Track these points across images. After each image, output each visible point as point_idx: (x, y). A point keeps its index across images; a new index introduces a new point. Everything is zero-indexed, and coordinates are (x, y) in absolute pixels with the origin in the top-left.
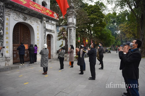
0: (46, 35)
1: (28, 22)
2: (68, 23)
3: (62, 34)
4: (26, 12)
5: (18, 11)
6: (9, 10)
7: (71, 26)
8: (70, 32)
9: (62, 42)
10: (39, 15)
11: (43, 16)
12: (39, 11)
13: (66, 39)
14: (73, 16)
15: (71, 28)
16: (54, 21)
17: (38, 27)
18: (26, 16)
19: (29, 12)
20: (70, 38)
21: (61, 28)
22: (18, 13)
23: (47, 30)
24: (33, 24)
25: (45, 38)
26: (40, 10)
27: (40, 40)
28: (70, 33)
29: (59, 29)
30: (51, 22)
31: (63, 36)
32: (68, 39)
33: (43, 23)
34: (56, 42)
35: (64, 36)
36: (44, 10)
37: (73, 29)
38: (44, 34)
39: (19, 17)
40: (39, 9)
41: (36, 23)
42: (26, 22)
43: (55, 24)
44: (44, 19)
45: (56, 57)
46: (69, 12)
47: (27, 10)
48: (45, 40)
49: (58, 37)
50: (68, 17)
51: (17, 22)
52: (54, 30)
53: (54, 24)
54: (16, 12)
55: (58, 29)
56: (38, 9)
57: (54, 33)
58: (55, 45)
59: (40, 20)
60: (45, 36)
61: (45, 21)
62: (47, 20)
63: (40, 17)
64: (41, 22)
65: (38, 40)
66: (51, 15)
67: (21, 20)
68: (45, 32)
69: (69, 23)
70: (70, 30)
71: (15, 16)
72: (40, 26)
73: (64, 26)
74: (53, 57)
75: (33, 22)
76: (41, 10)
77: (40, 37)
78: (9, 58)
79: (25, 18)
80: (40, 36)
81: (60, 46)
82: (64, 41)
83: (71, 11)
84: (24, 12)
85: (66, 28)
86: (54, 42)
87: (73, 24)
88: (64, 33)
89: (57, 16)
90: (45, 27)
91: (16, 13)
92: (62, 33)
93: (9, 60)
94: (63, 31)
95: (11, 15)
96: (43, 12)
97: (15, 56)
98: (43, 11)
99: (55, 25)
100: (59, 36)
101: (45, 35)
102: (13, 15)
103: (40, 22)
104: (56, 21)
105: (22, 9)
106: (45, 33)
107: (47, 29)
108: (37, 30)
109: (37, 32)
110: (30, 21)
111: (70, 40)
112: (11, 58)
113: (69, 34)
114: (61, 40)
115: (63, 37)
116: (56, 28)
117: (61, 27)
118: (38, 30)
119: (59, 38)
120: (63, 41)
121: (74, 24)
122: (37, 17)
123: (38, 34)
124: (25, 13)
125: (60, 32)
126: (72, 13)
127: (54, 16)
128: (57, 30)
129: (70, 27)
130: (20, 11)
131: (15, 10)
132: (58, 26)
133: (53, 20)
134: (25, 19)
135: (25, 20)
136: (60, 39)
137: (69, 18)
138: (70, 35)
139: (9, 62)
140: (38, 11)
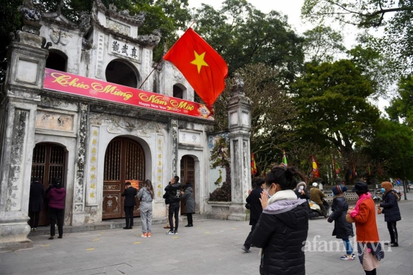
0: (180, 158)
1: (137, 133)
2: (229, 127)
3: (218, 153)
4: (132, 115)
5: (117, 115)
6: (99, 115)
7: (235, 132)
8: (234, 146)
9: (221, 172)
10: (161, 116)
11: (171, 117)
12: (161, 107)
13: (227, 165)
14: (240, 110)
15: (236, 139)
16: (199, 123)
17: (160, 141)
18: (132, 122)
19: (139, 113)
20: (235, 162)
21: (216, 139)
22: (116, 118)
23: (181, 146)
24: (148, 135)
25: (175, 165)
26: (163, 106)
27: (165, 169)
28: (235, 151)
29: (214, 142)
30: (193, 126)
31: (221, 158)
32: (232, 165)
33: (171, 131)
34: (205, 173)
35: (223, 158)
36: (174, 104)
37: (240, 139)
38: (174, 156)
39: (119, 125)
40: (161, 105)
41: (155, 134)
42: (133, 133)
43: (203, 129)
44: (174, 122)
45: (206, 210)
46: (231, 100)
47: (134, 110)
48: (176, 169)
49: (212, 162)
50: (229, 112)
51: (113, 137)
52: (202, 145)
53: (202, 131)
54: (112, 116)
55: (211, 141)
56: (158, 105)
57: (202, 151)
58: (205, 179)
59: (165, 126)
60: (176, 160)
61: (175, 128)
62: (182, 123)
63: (163, 120)
64: (168, 130)
65: (160, 171)
66: (190, 112)
67: (122, 131)
68: (176, 151)
69: (231, 126)
70: (235, 142)
71: (111, 125)
72: (166, 139)
73: (223, 133)
74: (199, 209)
75: (148, 131)
76: (165, 106)
77: (164, 163)
78: (95, 208)
79: (130, 126)
80: (164, 160)
81: (216, 183)
82: (224, 170)
83: (234, 99)
84: (129, 115)
85: (227, 139)
86: (202, 173)
87: (239, 127)
88: (222, 150)
89: (209, 112)
90: (175, 141)
91: (112, 119)
92: (220, 151)
93: (95, 212)
94: (221, 147)
95: (103, 124)
96: (170, 108)
97: (110, 203)
98: (171, 106)
99: (204, 133)
100: (213, 157)
101: (176, 157)
102: (106, 124)
103: (164, 131)
104: (206, 124)
105: (123, 111)
106: (176, 153)
107: (180, 144)
108: (157, 149)
109: (158, 153)
110: (141, 131)
111: (235, 167)
112: (98, 207)
113: (232, 152)
114: (218, 168)
115: (222, 161)
116: (208, 139)
117: (217, 136)
118: (160, 148)
119: (214, 162)
120: (221, 169)
121: (241, 128)
122: (158, 121)
123: (160, 156)
124: (130, 117)
125: (215, 149)
126: (236, 101)
127: (199, 114)
128: (210, 145)
129: (235, 136)
130: (119, 113)
131: (110, 114)
132: (209, 134)
133: (196, 123)
134: (131, 128)
135: (131, 130)
136: (215, 166)
137: (231, 113)
138: (234, 155)
139: (95, 216)
140: (159, 108)
